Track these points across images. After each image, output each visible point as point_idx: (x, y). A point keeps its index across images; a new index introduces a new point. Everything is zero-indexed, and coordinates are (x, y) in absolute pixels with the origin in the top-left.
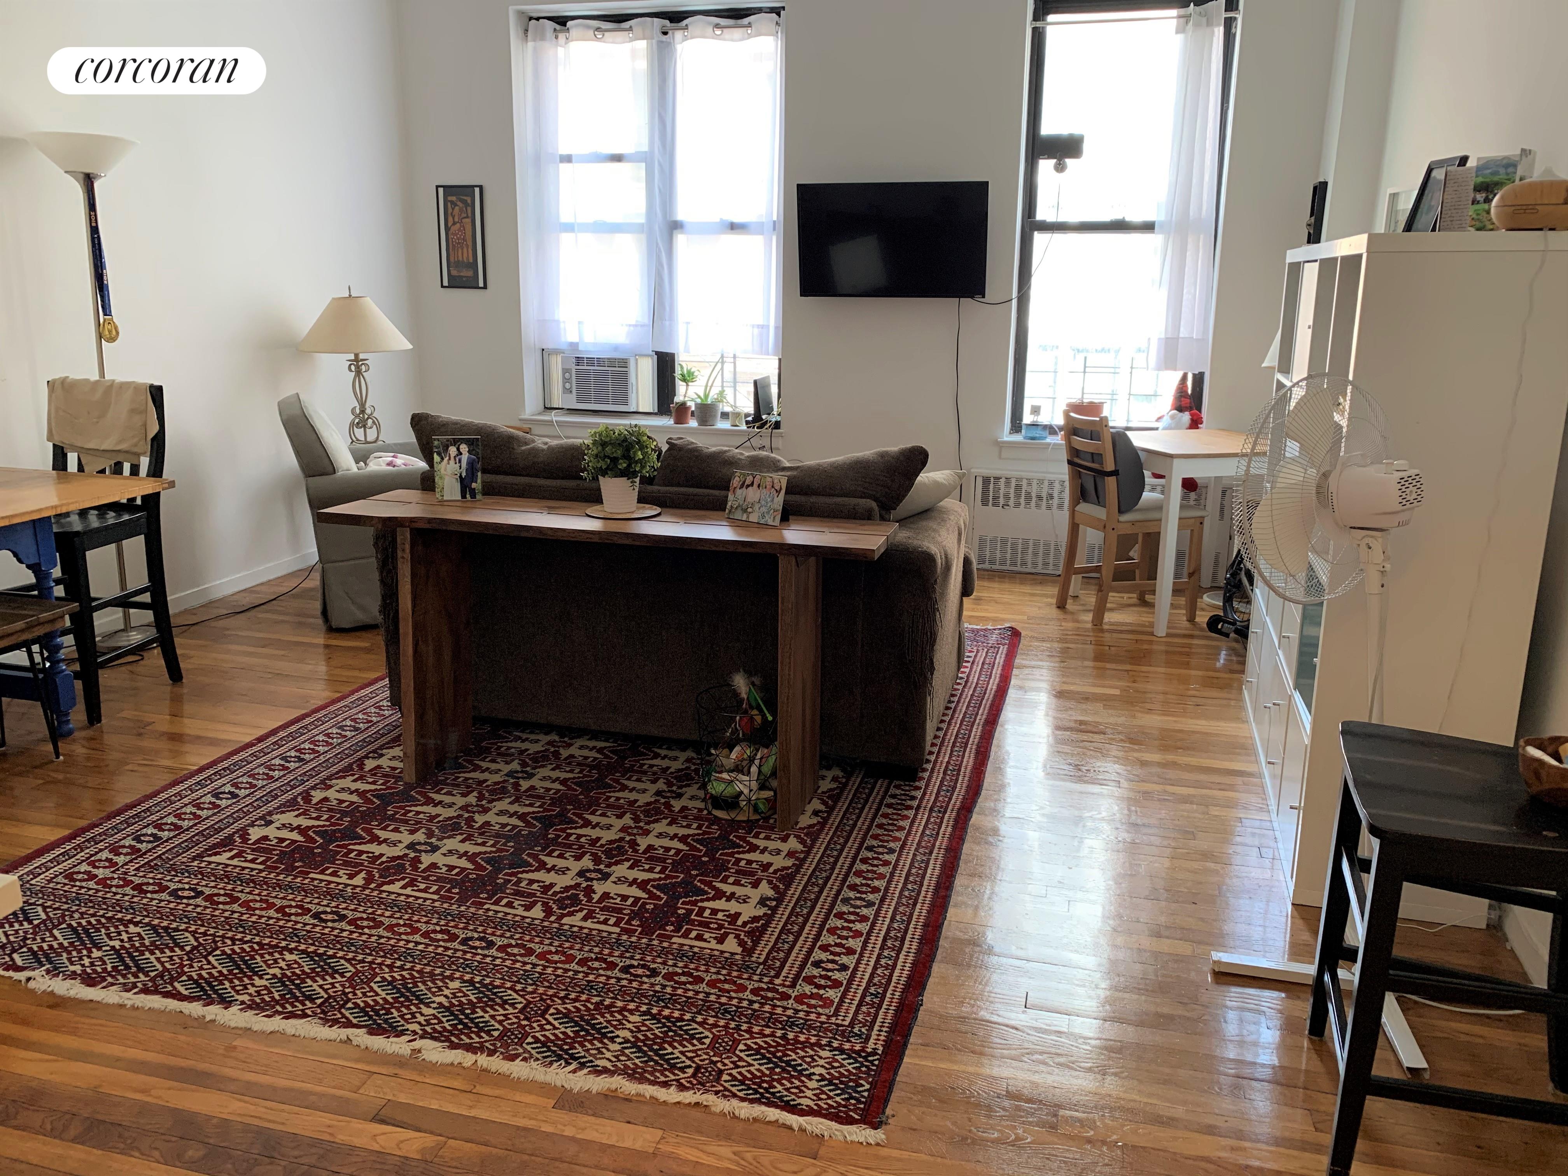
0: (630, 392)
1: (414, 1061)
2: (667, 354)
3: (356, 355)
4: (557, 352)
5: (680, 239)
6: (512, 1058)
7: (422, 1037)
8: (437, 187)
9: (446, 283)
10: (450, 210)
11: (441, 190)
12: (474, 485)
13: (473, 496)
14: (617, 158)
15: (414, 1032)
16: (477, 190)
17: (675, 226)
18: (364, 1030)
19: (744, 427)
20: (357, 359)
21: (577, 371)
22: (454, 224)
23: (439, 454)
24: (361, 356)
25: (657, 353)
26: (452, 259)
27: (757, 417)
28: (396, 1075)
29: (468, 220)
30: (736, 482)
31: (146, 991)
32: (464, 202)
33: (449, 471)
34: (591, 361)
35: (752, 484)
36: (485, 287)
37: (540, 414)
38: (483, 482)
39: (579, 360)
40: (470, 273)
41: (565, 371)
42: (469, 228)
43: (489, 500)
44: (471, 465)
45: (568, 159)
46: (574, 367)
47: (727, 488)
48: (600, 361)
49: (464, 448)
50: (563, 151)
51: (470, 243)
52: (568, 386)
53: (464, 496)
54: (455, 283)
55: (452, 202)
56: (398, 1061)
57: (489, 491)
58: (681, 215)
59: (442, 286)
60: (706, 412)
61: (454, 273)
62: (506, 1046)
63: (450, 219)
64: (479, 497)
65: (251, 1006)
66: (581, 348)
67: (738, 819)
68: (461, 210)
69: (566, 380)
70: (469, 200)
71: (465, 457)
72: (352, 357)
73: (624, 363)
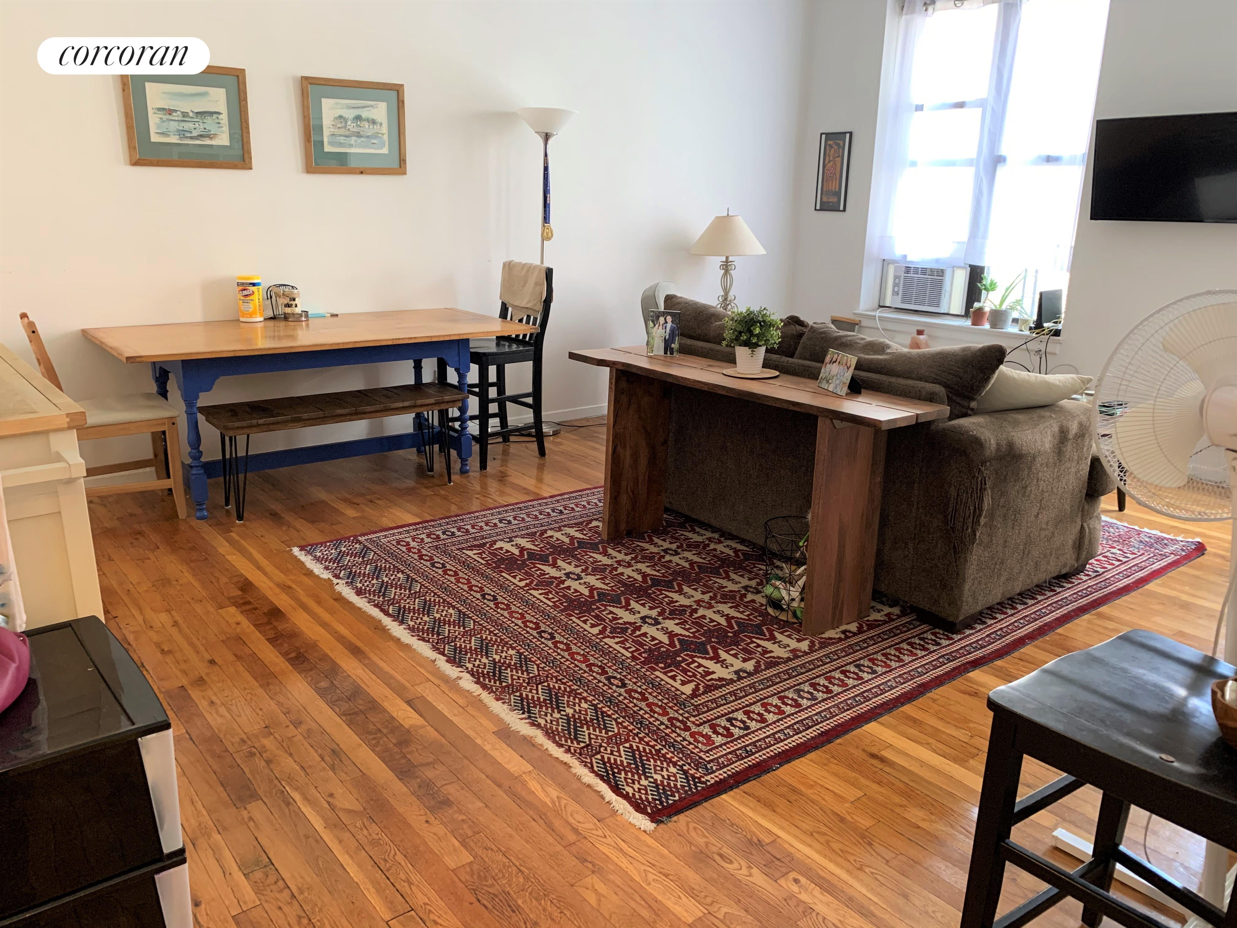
0: (943, 296)
1: (453, 684)
2: (978, 267)
3: (727, 258)
4: (893, 262)
5: (1001, 171)
6: (498, 699)
7: (468, 672)
8: (822, 134)
9: (818, 208)
10: (828, 151)
11: (824, 136)
12: (673, 346)
13: (672, 353)
14: (961, 105)
15: (467, 668)
16: (848, 135)
17: (1000, 160)
18: (446, 658)
19: (1027, 333)
20: (727, 261)
21: (905, 277)
22: (829, 162)
23: (653, 321)
24: (731, 259)
25: (970, 266)
26: (825, 189)
27: (1039, 325)
28: (438, 686)
29: (839, 159)
30: (828, 359)
31: (376, 606)
32: (838, 145)
33: (658, 335)
34: (916, 270)
35: (835, 362)
36: (844, 210)
37: (874, 310)
38: (680, 344)
39: (908, 270)
40: (835, 200)
41: (896, 277)
42: (839, 164)
43: (682, 356)
44: (672, 331)
45: (919, 108)
46: (903, 275)
47: (822, 361)
48: (924, 271)
49: (669, 319)
50: (916, 100)
51: (838, 176)
52: (896, 289)
53: (666, 353)
54: (825, 207)
55: (831, 146)
56: (446, 679)
57: (685, 350)
58: (1004, 150)
59: (816, 210)
60: (998, 317)
61: (825, 199)
62: (501, 693)
63: (827, 158)
64: (675, 354)
65: (411, 629)
66: (908, 259)
67: (780, 617)
68: (835, 151)
69: (895, 285)
70: (841, 143)
71: (669, 325)
72: (724, 259)
73: (941, 273)
